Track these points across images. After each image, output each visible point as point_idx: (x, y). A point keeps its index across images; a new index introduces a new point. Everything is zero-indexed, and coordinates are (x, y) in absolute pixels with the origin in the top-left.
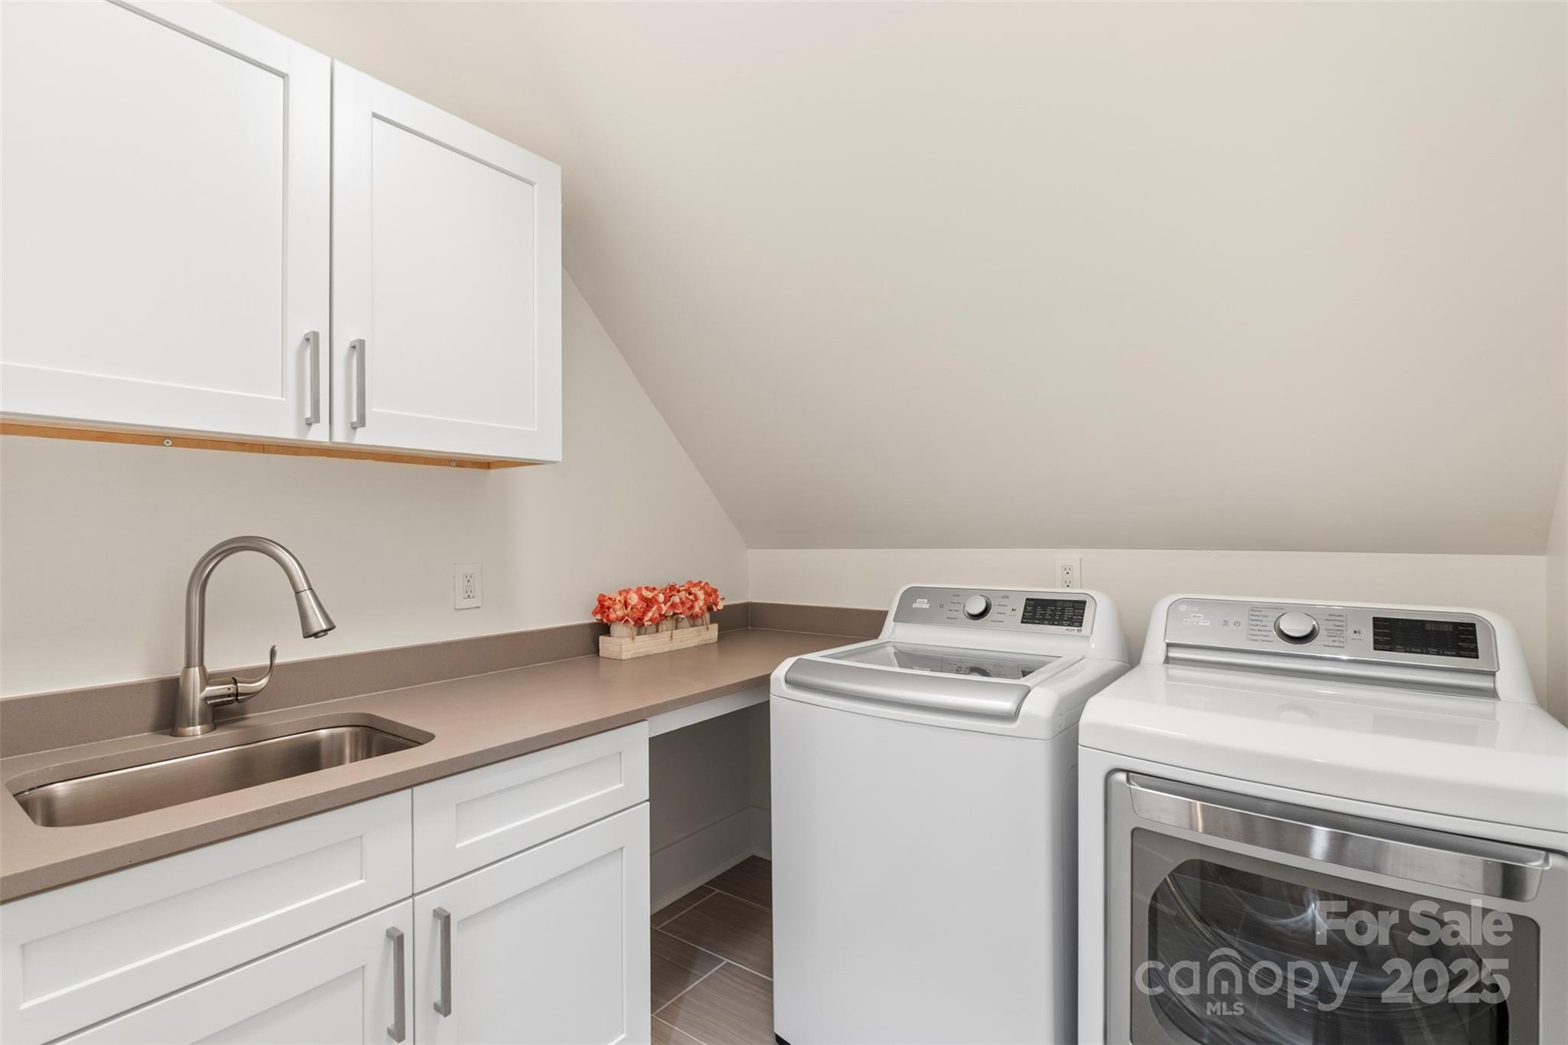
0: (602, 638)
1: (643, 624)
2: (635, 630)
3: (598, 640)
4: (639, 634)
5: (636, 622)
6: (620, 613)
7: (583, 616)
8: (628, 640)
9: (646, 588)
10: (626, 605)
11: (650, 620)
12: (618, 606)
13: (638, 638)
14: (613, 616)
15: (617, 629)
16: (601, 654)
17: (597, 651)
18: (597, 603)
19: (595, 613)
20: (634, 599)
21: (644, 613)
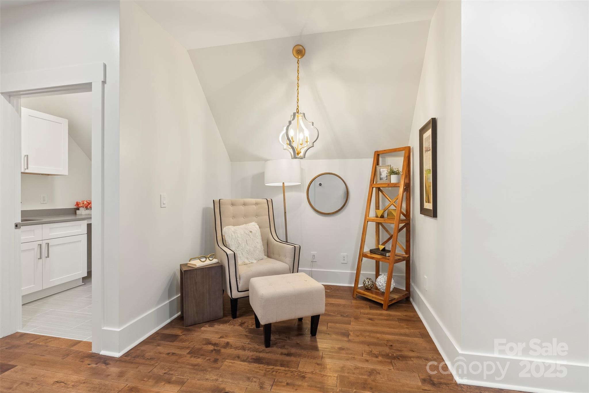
0: (77, 211)
1: (88, 208)
2: (85, 209)
3: (76, 212)
4: (87, 210)
5: (86, 208)
6: (82, 205)
7: (73, 206)
8: (84, 211)
9: (89, 201)
10: (83, 204)
11: (89, 207)
12: (81, 204)
13: (86, 211)
14: (80, 206)
15: (81, 209)
16: (77, 214)
17: (76, 214)
18: (76, 203)
19: (75, 205)
20: (85, 203)
21: (88, 206)
